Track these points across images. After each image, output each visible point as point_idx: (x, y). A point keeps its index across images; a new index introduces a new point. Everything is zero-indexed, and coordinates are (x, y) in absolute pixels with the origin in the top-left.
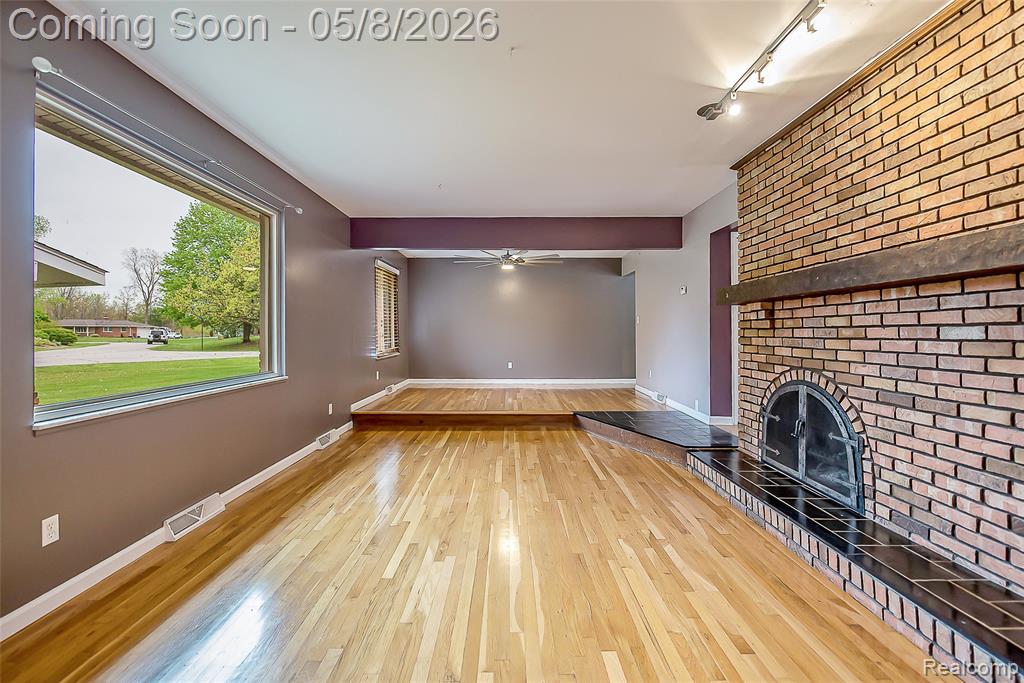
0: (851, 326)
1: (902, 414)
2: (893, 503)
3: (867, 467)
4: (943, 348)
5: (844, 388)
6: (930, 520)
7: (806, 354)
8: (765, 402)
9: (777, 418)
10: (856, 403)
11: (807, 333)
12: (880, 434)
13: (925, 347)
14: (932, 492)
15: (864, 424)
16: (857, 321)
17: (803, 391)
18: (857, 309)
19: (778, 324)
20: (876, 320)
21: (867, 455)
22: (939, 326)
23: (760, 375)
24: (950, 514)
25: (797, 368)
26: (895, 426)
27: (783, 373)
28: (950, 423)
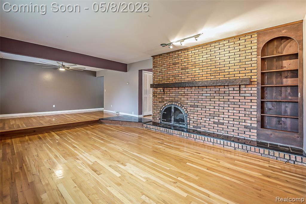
0: (185, 93)
1: (195, 109)
2: (193, 124)
3: (188, 119)
4: (203, 97)
5: (183, 105)
6: (201, 126)
7: (174, 99)
8: (161, 110)
9: (166, 113)
10: (186, 108)
11: (173, 95)
12: (191, 113)
13: (200, 97)
14: (201, 121)
15: (187, 111)
16: (186, 92)
17: (173, 106)
18: (186, 90)
19: (165, 93)
20: (190, 92)
21: (188, 117)
22: (202, 94)
23: (159, 104)
24: (204, 124)
25: (171, 102)
26: (194, 111)
27: (167, 103)
28: (204, 109)
